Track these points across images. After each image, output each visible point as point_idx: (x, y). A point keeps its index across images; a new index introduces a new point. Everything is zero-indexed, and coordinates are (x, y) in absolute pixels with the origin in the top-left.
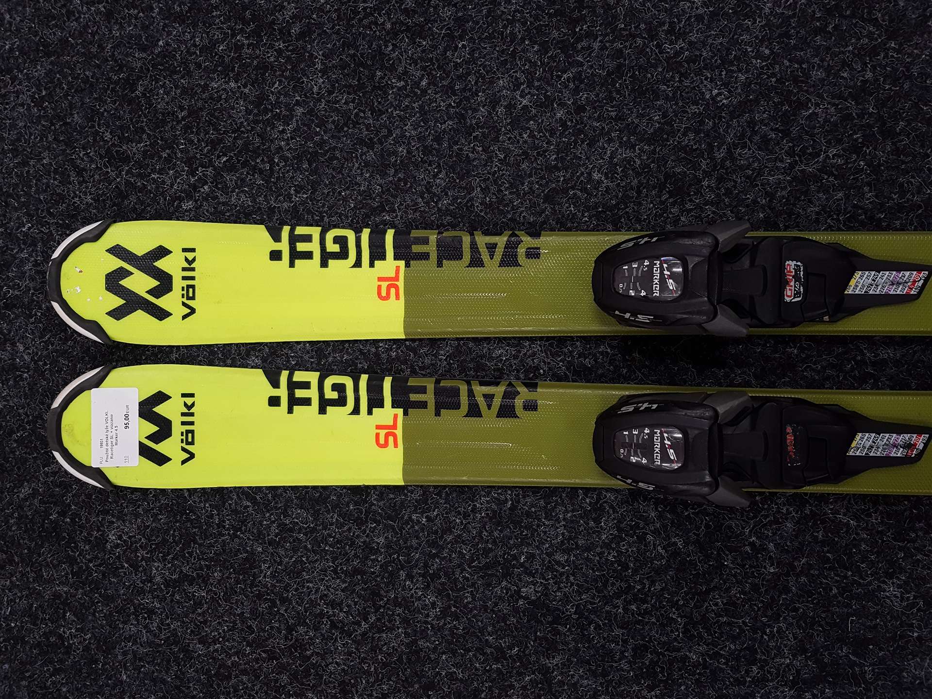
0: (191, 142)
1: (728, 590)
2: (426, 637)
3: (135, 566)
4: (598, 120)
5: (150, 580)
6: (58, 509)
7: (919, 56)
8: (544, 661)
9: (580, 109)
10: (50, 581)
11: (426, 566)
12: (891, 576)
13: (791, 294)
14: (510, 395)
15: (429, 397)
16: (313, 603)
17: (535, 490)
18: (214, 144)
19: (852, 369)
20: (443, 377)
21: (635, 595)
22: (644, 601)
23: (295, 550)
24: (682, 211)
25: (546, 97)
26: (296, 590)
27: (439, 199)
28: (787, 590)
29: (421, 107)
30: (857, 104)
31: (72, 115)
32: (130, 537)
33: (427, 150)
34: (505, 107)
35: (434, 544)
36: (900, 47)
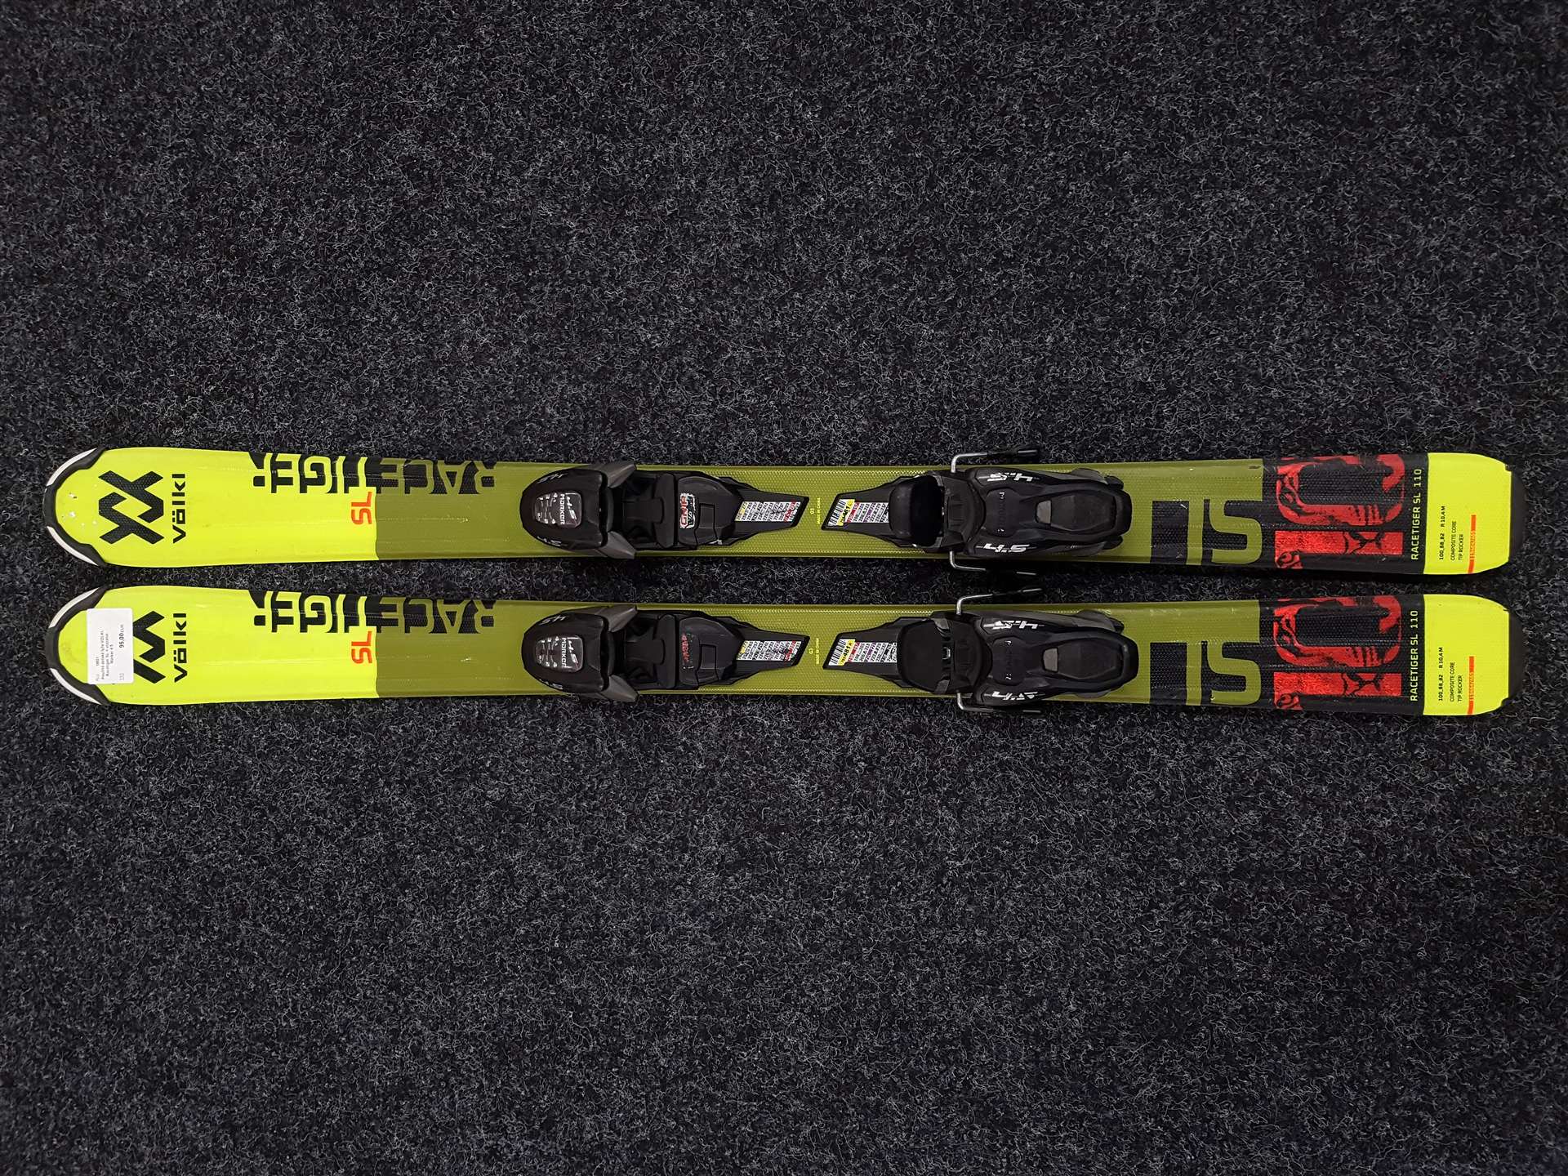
0: (180, 370)
1: (664, 785)
2: (403, 840)
3: (133, 781)
4: (550, 358)
5: (147, 794)
6: (59, 727)
7: (818, 307)
8: (506, 856)
9: (534, 348)
10: (52, 798)
11: (402, 772)
12: (799, 770)
13: (685, 521)
14: (469, 612)
15: (399, 615)
16: (300, 812)
17: (499, 699)
18: (202, 373)
19: (765, 587)
20: (416, 596)
21: (585, 793)
22: (594, 798)
23: (282, 762)
24: (622, 444)
25: (504, 335)
26: (284, 799)
27: (410, 429)
28: (712, 783)
29: (393, 342)
30: (769, 348)
31: (66, 341)
32: (128, 753)
33: (398, 382)
34: (469, 344)
35: (408, 753)
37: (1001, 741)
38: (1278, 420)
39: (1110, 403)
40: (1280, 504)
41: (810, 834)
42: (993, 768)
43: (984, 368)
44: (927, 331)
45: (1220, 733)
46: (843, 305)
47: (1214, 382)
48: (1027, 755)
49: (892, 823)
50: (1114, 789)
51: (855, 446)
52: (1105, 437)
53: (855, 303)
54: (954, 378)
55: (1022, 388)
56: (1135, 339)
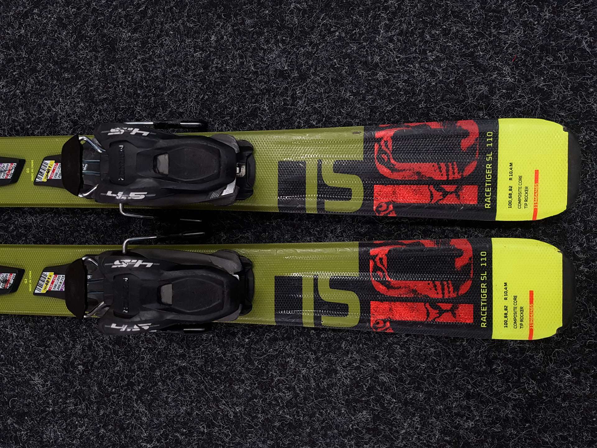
12: (37, 370)
19: (13, 231)
30: (17, 51)
36: (41, 12)
37: (181, 351)
38: (383, 97)
39: (258, 87)
40: (377, 164)
41: (45, 419)
42: (174, 372)
43: (166, 62)
44: (126, 34)
45: (340, 347)
46: (68, 17)
47: (334, 69)
48: (199, 362)
49: (102, 412)
50: (262, 390)
51: (75, 123)
52: (254, 114)
53: (76, 15)
54: (146, 70)
55: (194, 76)
56: (276, 36)
